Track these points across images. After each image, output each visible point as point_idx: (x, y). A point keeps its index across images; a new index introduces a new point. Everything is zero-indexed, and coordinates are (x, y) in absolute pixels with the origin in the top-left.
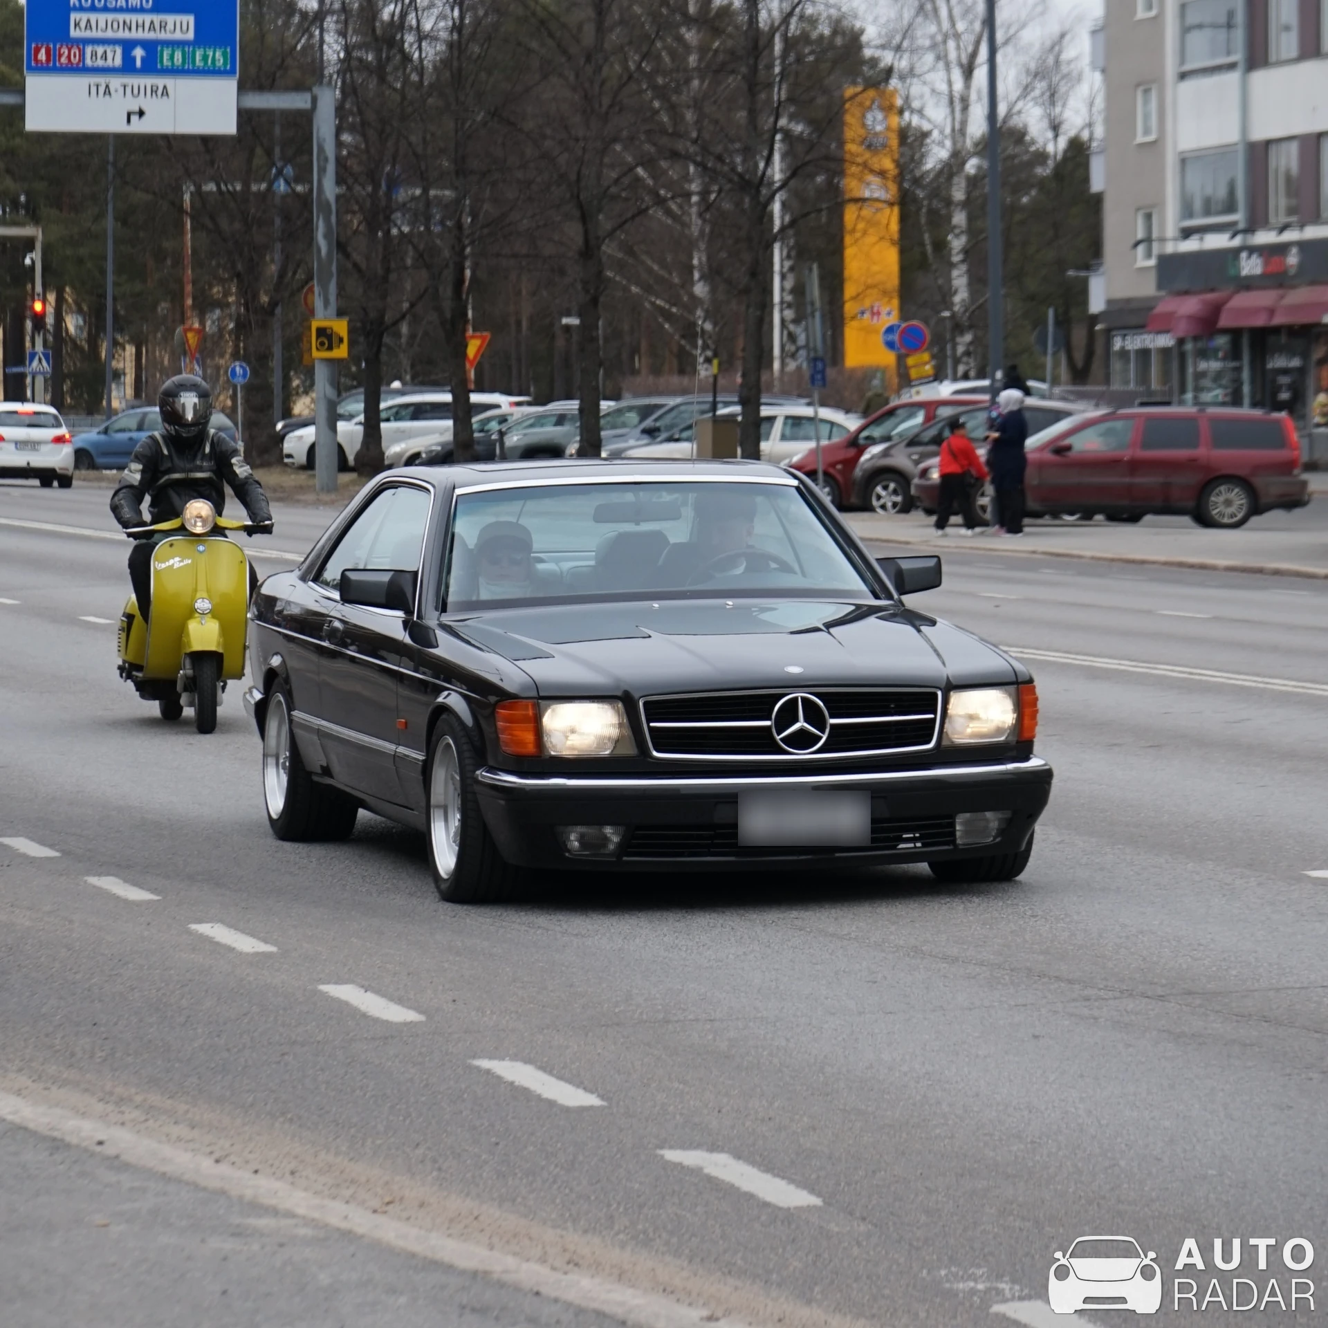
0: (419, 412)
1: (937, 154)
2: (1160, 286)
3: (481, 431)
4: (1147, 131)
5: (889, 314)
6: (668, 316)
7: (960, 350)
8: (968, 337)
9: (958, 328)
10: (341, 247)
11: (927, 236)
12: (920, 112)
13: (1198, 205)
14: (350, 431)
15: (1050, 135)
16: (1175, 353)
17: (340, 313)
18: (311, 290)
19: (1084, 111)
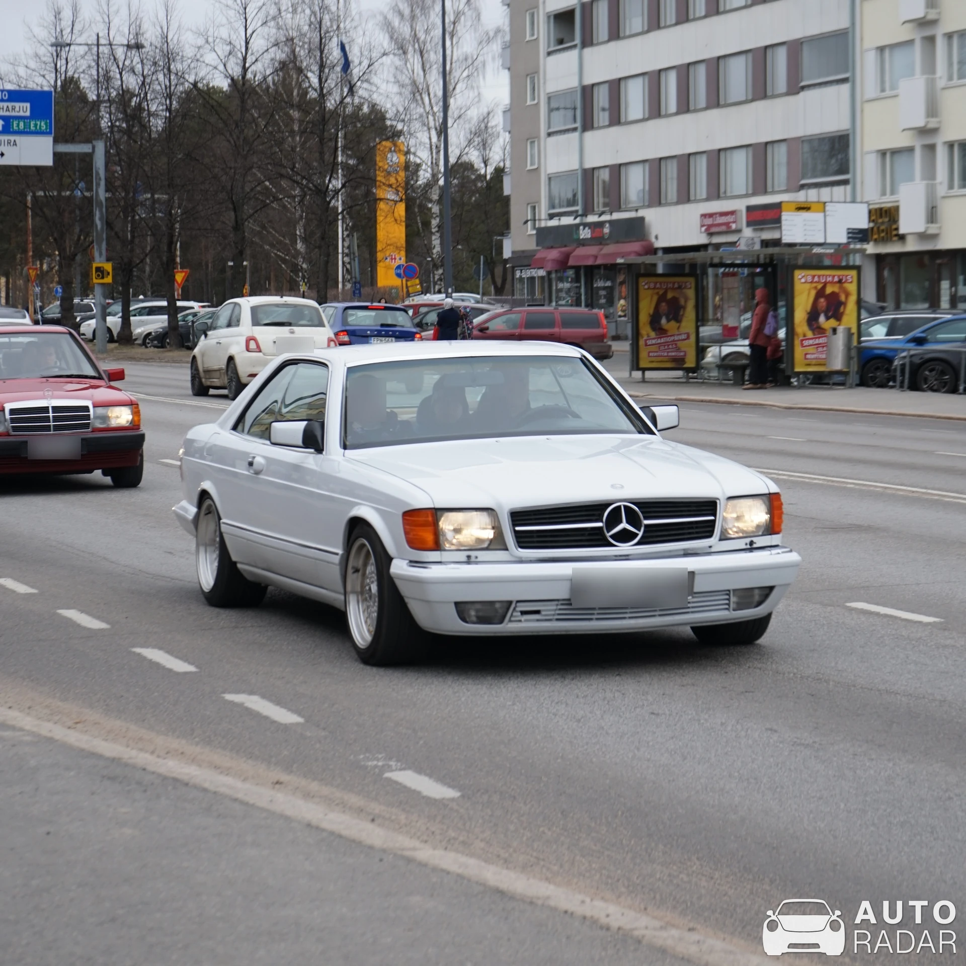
0: (152, 311)
1: (424, 176)
2: (537, 245)
3: (184, 321)
4: (532, 164)
5: (401, 259)
6: (284, 261)
7: (437, 277)
8: (440, 271)
9: (436, 267)
10: (109, 225)
11: (418, 218)
12: (414, 154)
13: (557, 201)
14: (114, 321)
15: (483, 165)
16: (546, 279)
17: (108, 260)
18: (93, 247)
19: (501, 153)
